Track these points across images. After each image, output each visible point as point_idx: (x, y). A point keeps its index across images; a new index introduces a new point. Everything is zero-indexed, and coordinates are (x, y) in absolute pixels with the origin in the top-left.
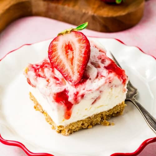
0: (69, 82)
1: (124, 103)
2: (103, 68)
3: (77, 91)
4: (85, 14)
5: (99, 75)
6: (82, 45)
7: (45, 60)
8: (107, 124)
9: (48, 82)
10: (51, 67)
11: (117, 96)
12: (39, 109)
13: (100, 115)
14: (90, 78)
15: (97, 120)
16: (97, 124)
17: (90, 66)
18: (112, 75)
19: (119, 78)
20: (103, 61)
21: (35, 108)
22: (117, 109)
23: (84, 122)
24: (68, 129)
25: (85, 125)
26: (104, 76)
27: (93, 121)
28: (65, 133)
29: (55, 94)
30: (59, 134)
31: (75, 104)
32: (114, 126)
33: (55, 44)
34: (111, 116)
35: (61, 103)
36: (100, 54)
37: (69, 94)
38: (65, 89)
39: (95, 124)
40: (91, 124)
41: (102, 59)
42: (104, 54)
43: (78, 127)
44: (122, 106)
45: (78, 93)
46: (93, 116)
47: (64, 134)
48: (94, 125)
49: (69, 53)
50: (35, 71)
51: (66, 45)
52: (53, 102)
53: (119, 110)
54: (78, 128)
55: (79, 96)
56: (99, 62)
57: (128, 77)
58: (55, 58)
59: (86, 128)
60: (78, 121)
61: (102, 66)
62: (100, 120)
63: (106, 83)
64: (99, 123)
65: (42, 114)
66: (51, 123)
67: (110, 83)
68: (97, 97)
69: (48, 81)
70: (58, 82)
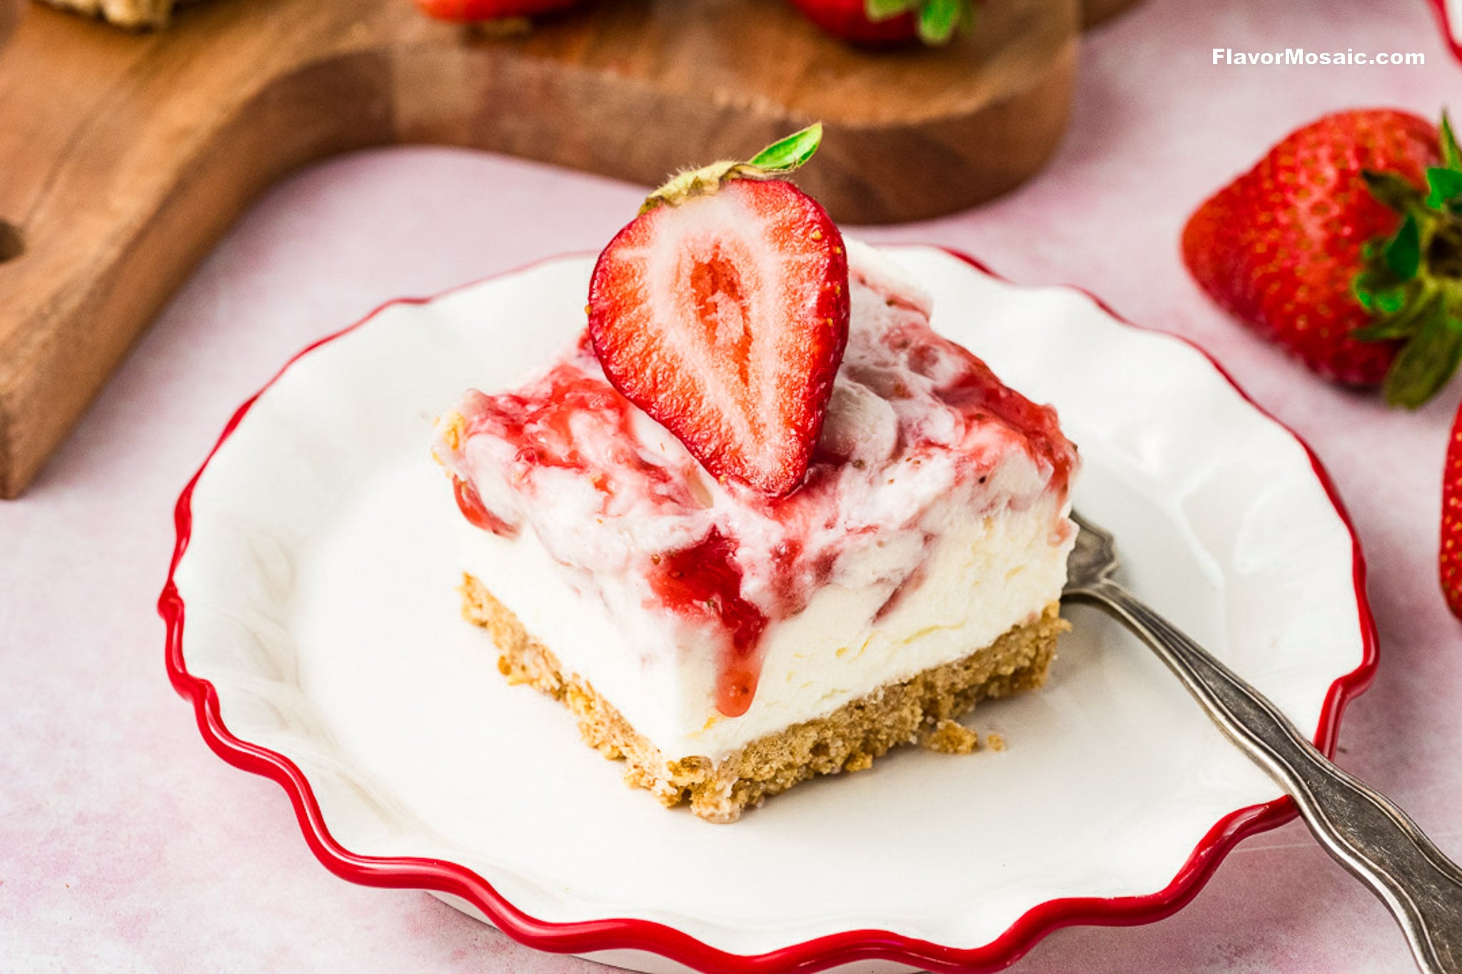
0: (735, 484)
1: (1054, 613)
2: (929, 400)
3: (792, 535)
4: (728, 114)
5: (911, 443)
6: (803, 258)
7: (563, 370)
8: (961, 742)
9: (605, 494)
10: (609, 406)
11: (1016, 571)
12: (533, 672)
13: (921, 692)
14: (855, 457)
15: (903, 721)
16: (900, 748)
17: (850, 389)
18: (989, 435)
19: (1031, 452)
20: (922, 359)
21: (506, 670)
22: (1017, 654)
23: (829, 733)
24: (736, 780)
25: (833, 753)
26: (943, 440)
27: (877, 725)
28: (717, 806)
29: (656, 562)
30: (680, 816)
31: (784, 618)
32: (1003, 754)
33: (628, 265)
34: (978, 694)
35: (700, 609)
36: (893, 318)
37: (741, 557)
38: (714, 528)
39: (891, 744)
40: (867, 747)
41: (913, 345)
42: (917, 317)
43: (789, 766)
44: (1044, 632)
45: (794, 548)
46: (881, 695)
47: (712, 809)
48: (881, 751)
49: (721, 313)
50: (514, 429)
51: (699, 266)
52: (647, 605)
53: (1026, 656)
54: (792, 775)
55: (802, 567)
56: (901, 365)
57: (1079, 450)
58: (637, 346)
59: (837, 771)
60: (794, 729)
61: (920, 384)
62: (919, 719)
63: (958, 481)
64: (913, 740)
65: (550, 702)
66: (625, 751)
67: (982, 480)
68: (907, 572)
69: (601, 485)
70: (662, 489)
